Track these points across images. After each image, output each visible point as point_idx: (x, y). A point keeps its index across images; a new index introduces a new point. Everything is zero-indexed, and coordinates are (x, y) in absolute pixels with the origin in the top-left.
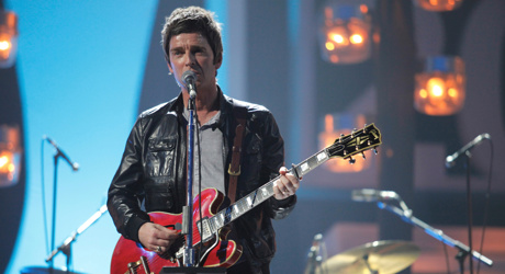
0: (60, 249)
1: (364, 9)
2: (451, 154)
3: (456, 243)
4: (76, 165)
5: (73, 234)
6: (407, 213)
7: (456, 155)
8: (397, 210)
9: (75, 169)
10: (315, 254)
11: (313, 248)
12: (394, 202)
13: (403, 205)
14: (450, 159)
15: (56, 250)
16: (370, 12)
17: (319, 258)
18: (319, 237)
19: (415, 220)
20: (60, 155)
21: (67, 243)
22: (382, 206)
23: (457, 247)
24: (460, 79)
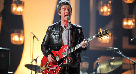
0: (34, 60)
1: (110, 2)
2: (132, 39)
3: (133, 61)
4: (38, 39)
5: (37, 56)
6: (120, 53)
7: (133, 39)
8: (118, 52)
9: (38, 40)
10: (97, 63)
11: (97, 61)
12: (117, 50)
13: (119, 51)
14: (132, 40)
15: (33, 60)
16: (111, 3)
17: (98, 64)
18: (99, 58)
19: (122, 55)
20: (34, 36)
21: (36, 58)
22: (115, 51)
23: (133, 62)
24: (134, 20)
